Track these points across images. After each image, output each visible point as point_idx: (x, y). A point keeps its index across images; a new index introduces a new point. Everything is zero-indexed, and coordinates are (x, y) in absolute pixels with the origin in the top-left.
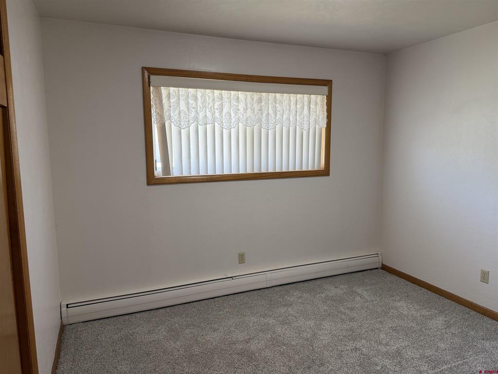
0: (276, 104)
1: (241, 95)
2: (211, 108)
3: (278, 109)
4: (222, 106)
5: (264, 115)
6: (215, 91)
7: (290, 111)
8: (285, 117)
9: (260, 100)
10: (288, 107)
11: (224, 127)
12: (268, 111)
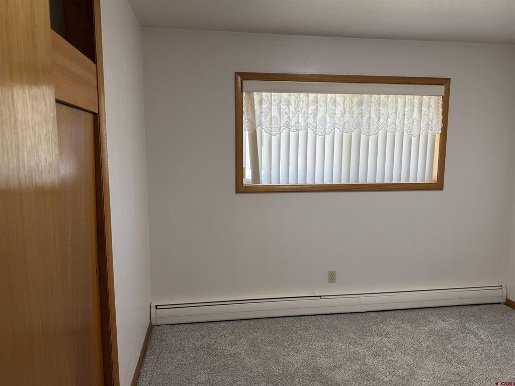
0: (379, 106)
1: (339, 97)
2: (304, 113)
3: (381, 112)
4: (317, 110)
5: (365, 119)
6: (310, 95)
7: (396, 114)
8: (390, 121)
9: (360, 103)
10: (394, 110)
11: (318, 133)
12: (370, 114)
